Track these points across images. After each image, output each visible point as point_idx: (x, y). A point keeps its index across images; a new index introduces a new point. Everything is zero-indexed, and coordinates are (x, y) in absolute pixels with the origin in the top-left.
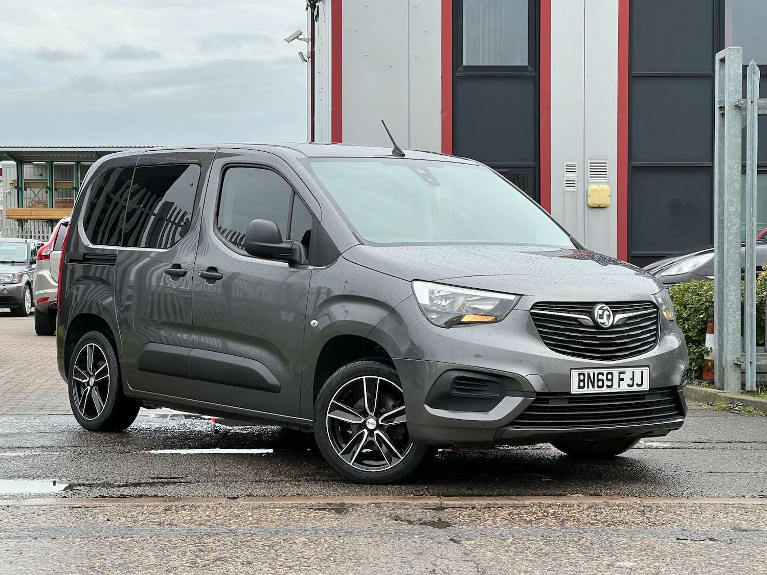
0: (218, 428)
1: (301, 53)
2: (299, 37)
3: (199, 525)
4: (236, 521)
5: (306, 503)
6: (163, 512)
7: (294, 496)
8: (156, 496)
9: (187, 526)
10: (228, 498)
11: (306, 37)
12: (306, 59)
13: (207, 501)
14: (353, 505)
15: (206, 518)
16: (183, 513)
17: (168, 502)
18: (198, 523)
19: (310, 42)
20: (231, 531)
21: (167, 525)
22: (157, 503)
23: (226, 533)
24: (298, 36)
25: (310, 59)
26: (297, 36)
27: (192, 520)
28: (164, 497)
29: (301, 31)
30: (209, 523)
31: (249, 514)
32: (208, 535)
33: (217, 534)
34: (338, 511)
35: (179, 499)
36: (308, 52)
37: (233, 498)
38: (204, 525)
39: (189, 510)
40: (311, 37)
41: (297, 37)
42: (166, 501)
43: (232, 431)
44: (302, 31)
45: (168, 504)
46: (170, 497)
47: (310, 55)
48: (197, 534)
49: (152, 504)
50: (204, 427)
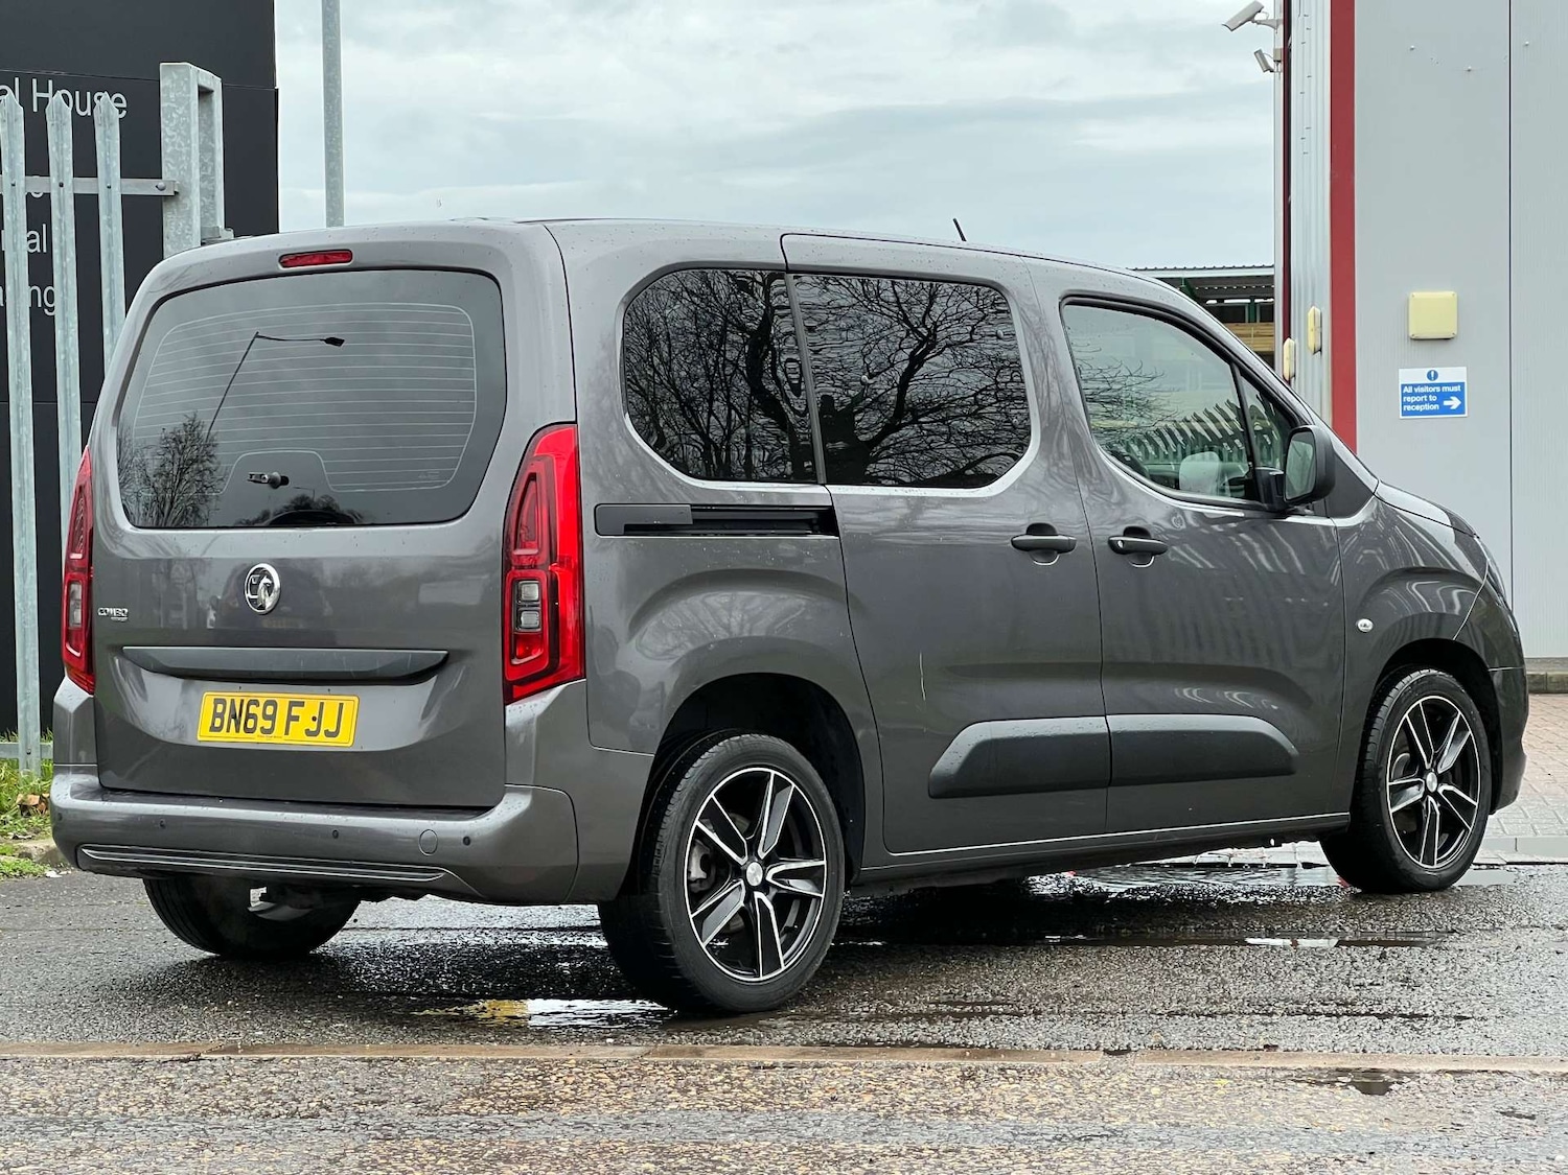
0: (1080, 889)
1: (1259, 54)
2: (1256, 18)
3: (1040, 1115)
4: (1125, 1107)
5: (1289, 1066)
6: (958, 1083)
7: (1259, 1050)
8: (940, 1045)
9: (1011, 1117)
10: (1106, 1051)
11: (1271, 17)
12: (1272, 64)
13: (1056, 1059)
14: (1398, 1074)
15: (1055, 1100)
16: (1003, 1087)
17: (969, 1058)
18: (1037, 1110)
19: (1281, 27)
20: (1114, 1132)
21: (967, 1113)
22: (943, 1062)
23: (1102, 1136)
24: (1254, 15)
25: (1281, 66)
26: (1251, 14)
27: (1024, 1104)
28: (958, 1046)
29: (1258, 3)
30: (1063, 1112)
31: (1155, 1091)
32: (1060, 1140)
33: (1079, 1139)
34: (1366, 1089)
35: (994, 1052)
36: (1275, 50)
37: (1118, 1053)
38: (1051, 1115)
39: (1014, 1077)
40: (1282, 17)
41: (1251, 19)
42: (963, 1056)
43: (1113, 896)
44: (1263, 4)
45: (967, 1063)
46: (972, 1046)
47: (1280, 57)
48: (1034, 1138)
49: (933, 1063)
50: (1049, 887)
